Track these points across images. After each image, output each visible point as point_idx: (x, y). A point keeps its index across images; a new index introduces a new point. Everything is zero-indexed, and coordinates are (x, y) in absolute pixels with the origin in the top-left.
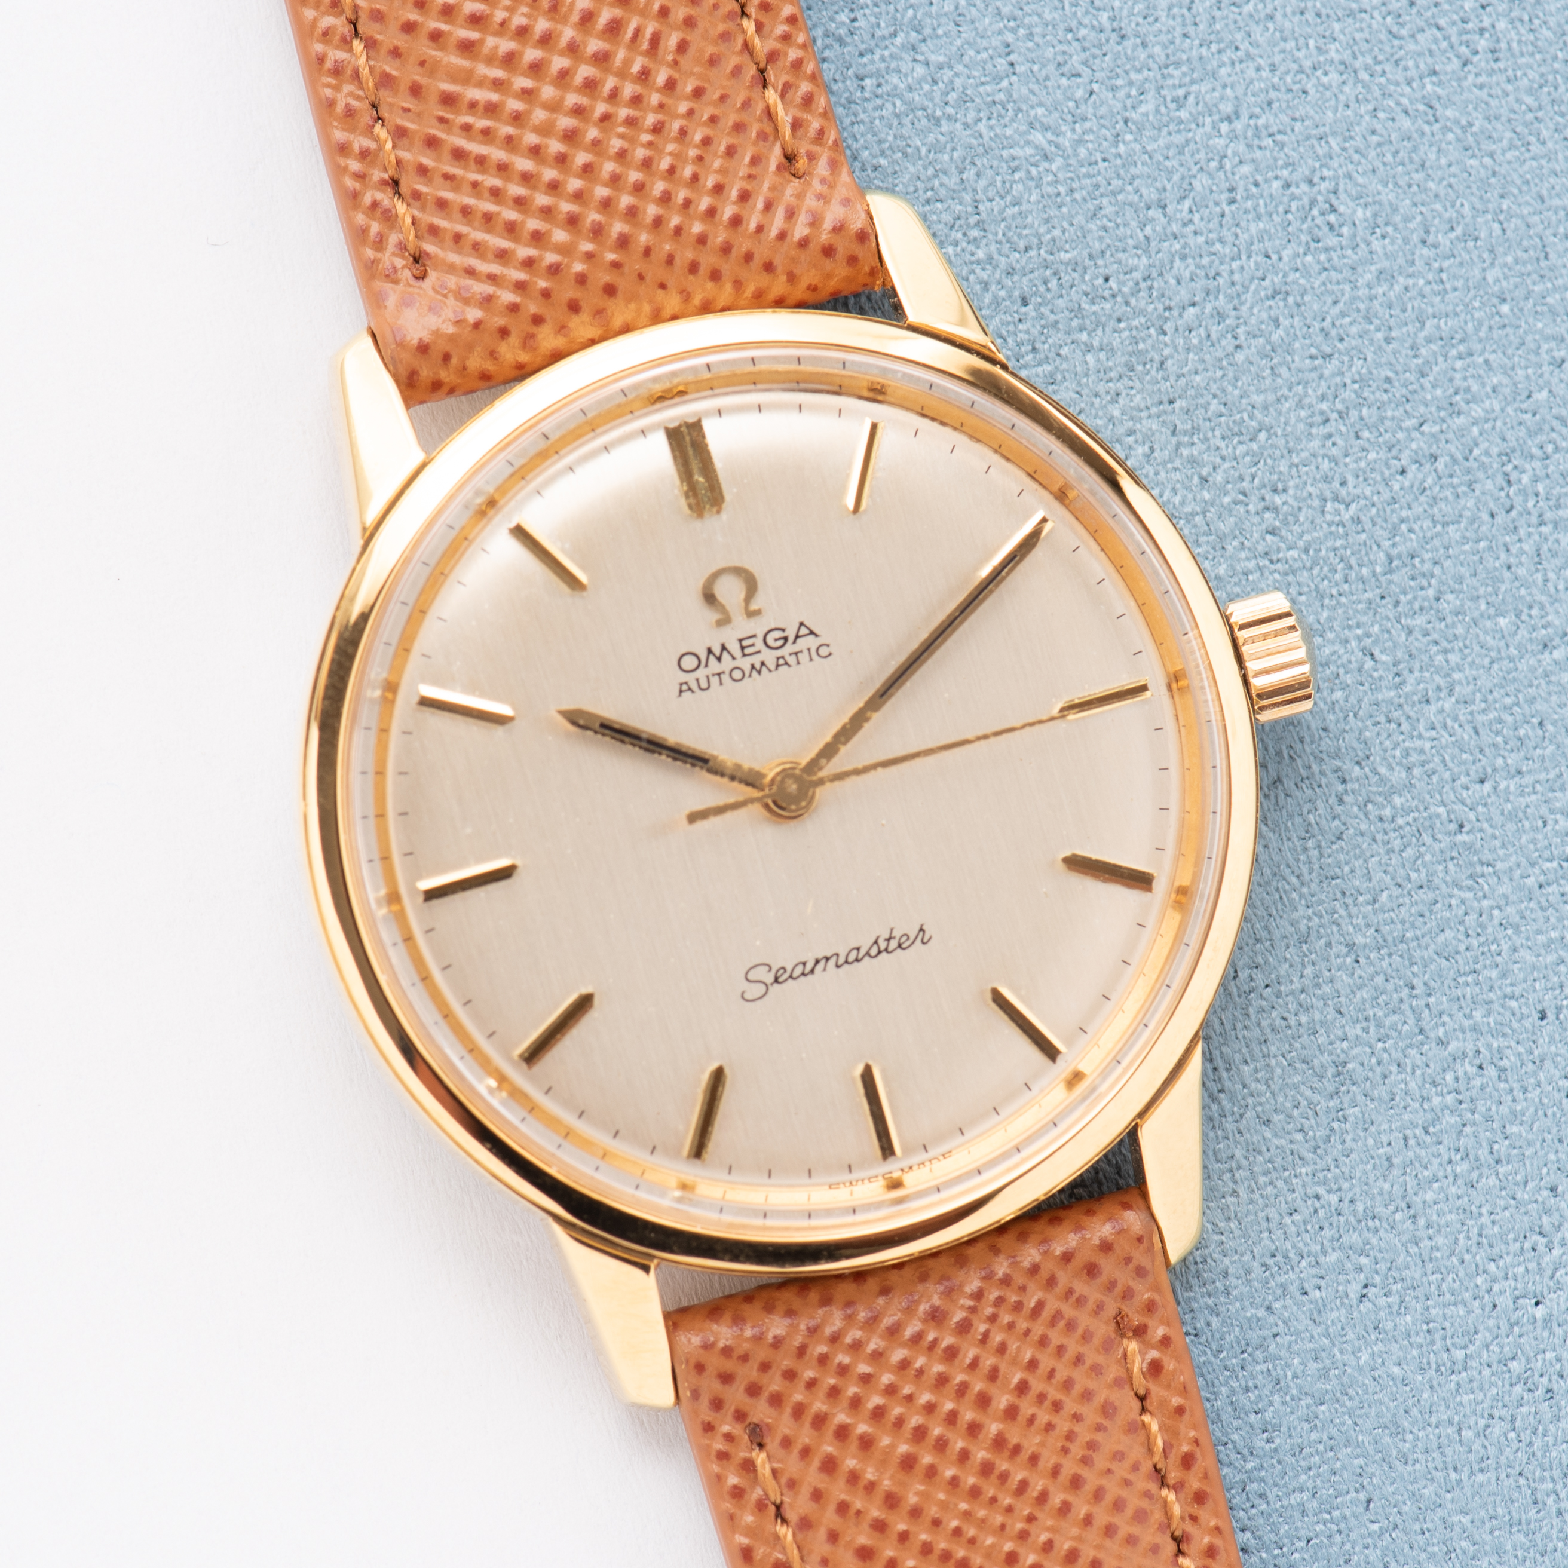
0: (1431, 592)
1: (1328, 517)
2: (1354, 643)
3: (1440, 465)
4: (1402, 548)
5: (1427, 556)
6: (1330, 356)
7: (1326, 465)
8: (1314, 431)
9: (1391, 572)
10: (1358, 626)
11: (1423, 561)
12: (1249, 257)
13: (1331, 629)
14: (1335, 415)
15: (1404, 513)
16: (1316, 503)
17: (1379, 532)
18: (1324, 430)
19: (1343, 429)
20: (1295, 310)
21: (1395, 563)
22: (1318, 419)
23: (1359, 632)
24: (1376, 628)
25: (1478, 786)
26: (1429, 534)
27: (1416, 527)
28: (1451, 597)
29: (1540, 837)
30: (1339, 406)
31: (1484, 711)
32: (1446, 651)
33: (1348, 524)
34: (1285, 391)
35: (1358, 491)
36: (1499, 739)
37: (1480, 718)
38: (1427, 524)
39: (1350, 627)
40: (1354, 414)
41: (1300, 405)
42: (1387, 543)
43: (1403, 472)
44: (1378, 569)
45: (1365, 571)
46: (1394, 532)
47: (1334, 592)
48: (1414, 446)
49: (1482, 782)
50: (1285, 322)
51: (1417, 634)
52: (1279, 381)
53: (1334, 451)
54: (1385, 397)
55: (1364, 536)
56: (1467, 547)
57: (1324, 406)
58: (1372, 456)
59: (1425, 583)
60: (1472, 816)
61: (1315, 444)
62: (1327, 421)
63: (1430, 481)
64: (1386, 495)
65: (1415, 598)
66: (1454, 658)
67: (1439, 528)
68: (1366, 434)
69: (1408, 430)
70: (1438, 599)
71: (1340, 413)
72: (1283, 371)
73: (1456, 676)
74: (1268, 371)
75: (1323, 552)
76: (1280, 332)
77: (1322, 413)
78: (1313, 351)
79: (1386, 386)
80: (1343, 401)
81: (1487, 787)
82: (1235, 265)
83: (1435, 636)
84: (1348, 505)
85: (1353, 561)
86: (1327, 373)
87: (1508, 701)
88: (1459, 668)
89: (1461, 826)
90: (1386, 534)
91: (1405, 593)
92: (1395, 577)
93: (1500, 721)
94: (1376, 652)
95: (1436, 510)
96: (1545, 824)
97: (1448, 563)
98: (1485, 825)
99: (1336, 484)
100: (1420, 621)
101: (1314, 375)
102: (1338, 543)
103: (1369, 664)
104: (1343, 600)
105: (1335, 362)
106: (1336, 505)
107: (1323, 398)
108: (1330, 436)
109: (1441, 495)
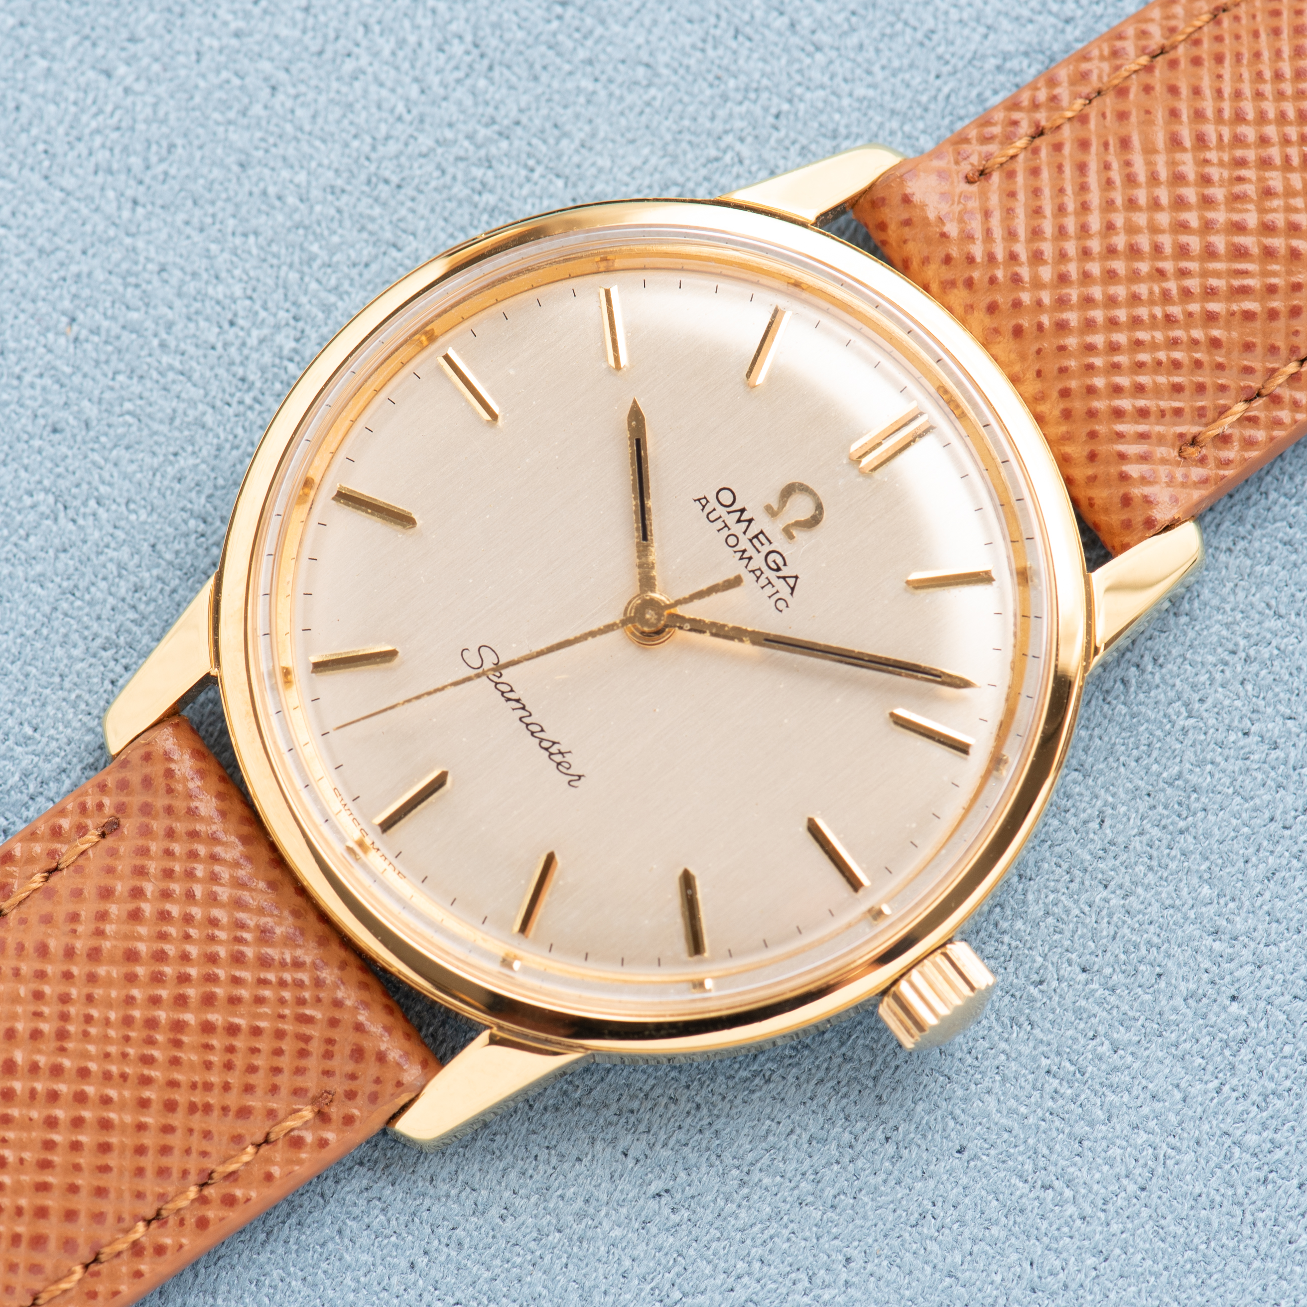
0: (1182, 824)
1: (1170, 711)
2: (1099, 803)
3: (1274, 754)
4: (1194, 779)
5: (1203, 799)
6: (1280, 616)
7: (1203, 678)
8: (1220, 650)
9: (1171, 785)
10: (1113, 796)
11: (1198, 799)
12: (1298, 504)
13: (1095, 779)
14: (1243, 655)
15: (1219, 759)
16: (1172, 694)
17: (1189, 755)
18: (1227, 657)
19: (1239, 669)
20: (1289, 566)
21: (1180, 783)
22: (1230, 646)
23: (1110, 799)
24: (1123, 809)
25: (1078, 970)
26: (1219, 788)
27: (1217, 776)
28: (1190, 839)
29: (1082, 1041)
30: (1252, 652)
31: (1133, 929)
32: (1150, 868)
33: (1177, 727)
34: (1228, 607)
35: (1205, 715)
36: (1123, 957)
37: (1126, 931)
38: (1227, 781)
39: (1107, 790)
40: (1255, 667)
41: (1228, 626)
42: (1188, 766)
43: (1246, 734)
44: (1165, 775)
45: (1155, 767)
46: (1200, 764)
47: (1122, 759)
48: (1270, 726)
49: (1084, 970)
50: (1275, 567)
51: (1145, 838)
52: (1232, 598)
53: (1218, 676)
54: (1287, 677)
55: (1178, 746)
56: (1234, 822)
57: (1242, 643)
58: (1238, 703)
59: (1184, 814)
60: (1055, 984)
61: (1211, 659)
62: (1234, 653)
63: (1256, 757)
64: (1220, 736)
65: (1168, 817)
66: (1151, 878)
67: (1231, 791)
68: (1249, 687)
69: (1278, 712)
70: (1181, 832)
71: (1248, 656)
72: (1241, 595)
73: (1140, 890)
74: (1231, 585)
75: (1142, 728)
76: (1267, 569)
77: (1236, 644)
78: (1273, 603)
79: (1295, 672)
80: (1258, 652)
81: (1083, 977)
82: (1282, 500)
83: (1155, 853)
84: (1190, 716)
85: (1155, 754)
86: (1267, 624)
87: (1156, 940)
88: (1147, 888)
89: (1041, 982)
90: (1193, 759)
91: (1166, 807)
92: (1169, 791)
93: (1136, 946)
94: (1108, 822)
95: (1240, 778)
96: (1094, 1037)
97: (1211, 818)
98: (1056, 998)
99: (1196, 697)
100: (1156, 832)
101: (1257, 617)
102: (1159, 733)
103: (1094, 825)
104: (1122, 769)
105: (1279, 623)
106: (1183, 710)
107: (1247, 637)
108: (1226, 664)
109: (1254, 773)
